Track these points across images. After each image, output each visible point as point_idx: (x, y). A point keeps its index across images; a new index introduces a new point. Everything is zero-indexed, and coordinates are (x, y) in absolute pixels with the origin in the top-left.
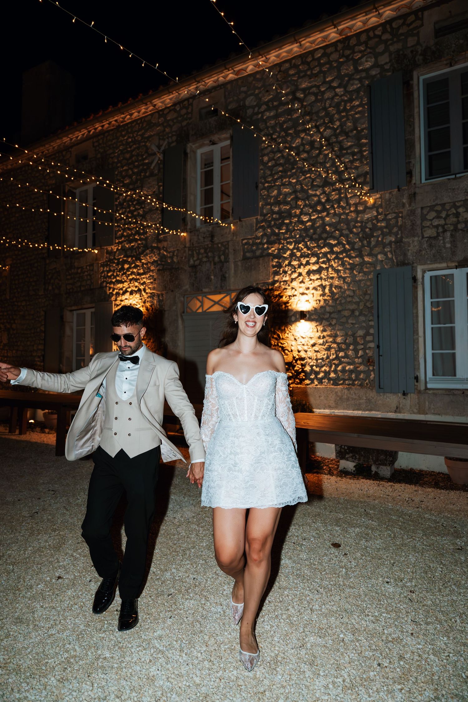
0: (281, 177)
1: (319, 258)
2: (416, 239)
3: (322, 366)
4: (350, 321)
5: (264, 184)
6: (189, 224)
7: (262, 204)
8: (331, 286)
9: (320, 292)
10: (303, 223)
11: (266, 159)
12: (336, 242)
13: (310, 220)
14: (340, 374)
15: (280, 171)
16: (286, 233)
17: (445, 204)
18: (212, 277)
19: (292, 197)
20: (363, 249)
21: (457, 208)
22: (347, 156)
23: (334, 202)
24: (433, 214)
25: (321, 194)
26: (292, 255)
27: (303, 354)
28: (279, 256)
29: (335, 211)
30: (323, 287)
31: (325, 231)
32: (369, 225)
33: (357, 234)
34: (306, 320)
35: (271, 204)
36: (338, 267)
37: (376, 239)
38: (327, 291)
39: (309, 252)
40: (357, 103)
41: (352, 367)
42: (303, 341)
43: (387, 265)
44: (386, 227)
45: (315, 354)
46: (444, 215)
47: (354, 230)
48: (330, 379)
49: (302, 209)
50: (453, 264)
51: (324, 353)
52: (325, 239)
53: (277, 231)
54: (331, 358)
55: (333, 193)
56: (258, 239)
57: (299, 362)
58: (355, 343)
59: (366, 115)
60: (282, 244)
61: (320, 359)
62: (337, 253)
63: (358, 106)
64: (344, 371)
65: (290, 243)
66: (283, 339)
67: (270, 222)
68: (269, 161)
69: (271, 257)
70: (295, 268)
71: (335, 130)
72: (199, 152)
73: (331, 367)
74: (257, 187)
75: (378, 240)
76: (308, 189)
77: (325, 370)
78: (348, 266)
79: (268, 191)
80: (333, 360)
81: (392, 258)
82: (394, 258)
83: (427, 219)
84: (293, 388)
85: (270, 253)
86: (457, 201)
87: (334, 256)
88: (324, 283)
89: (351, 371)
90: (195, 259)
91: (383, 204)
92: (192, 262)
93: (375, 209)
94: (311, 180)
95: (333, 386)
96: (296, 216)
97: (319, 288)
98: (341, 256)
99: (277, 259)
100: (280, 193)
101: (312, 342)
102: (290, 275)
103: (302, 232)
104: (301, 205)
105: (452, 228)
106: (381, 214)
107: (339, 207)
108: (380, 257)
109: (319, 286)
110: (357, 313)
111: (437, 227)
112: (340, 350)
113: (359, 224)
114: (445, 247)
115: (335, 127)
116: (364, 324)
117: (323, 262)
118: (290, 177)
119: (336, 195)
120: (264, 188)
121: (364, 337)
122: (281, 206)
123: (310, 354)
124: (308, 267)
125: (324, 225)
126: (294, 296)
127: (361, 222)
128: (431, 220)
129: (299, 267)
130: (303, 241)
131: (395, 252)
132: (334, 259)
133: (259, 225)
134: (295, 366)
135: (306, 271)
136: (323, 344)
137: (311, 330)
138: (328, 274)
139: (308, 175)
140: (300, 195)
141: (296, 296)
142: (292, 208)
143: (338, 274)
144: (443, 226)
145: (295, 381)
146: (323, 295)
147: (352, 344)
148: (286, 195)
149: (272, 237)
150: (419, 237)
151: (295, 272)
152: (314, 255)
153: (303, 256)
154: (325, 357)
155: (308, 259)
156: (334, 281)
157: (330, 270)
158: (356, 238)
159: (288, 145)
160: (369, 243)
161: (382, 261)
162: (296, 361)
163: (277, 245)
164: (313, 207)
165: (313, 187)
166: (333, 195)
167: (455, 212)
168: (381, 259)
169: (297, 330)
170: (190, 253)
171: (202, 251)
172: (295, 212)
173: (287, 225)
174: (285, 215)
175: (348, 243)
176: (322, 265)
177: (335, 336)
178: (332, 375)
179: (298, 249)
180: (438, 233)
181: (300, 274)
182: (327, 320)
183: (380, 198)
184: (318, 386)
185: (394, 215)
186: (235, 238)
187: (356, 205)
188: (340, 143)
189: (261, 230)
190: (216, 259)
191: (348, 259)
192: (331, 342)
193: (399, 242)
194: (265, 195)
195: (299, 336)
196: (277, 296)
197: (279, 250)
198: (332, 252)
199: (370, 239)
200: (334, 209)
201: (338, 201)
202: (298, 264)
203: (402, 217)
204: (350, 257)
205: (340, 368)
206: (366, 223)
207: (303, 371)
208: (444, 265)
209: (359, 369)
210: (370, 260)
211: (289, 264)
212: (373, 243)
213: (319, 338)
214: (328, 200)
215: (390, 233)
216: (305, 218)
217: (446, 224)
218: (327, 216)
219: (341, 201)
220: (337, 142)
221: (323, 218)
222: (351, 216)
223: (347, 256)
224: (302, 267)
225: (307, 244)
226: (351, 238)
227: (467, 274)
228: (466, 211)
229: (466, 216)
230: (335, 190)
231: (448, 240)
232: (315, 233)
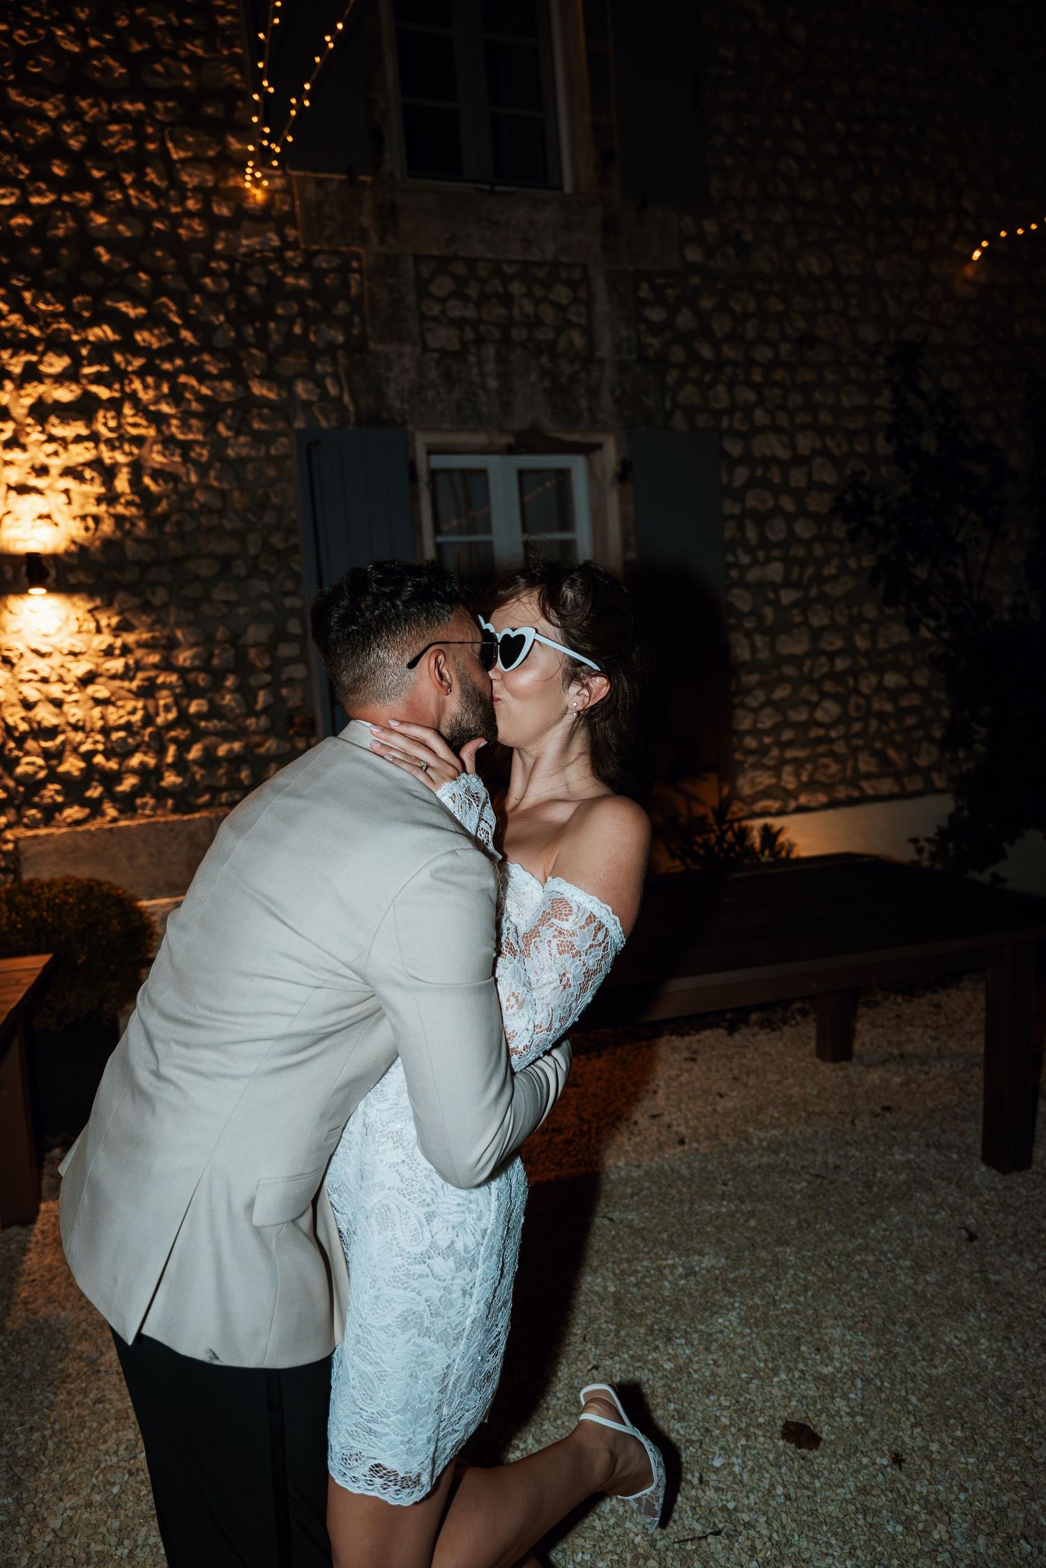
1: (77, 362)
2: (407, 349)
3: (130, 753)
4: (218, 595)
8: (137, 468)
9: (97, 489)
12: (141, 311)
14: (199, 773)
17: (476, 260)
20: (242, 354)
21: (506, 280)
23: (120, 162)
24: (442, 286)
25: (62, 118)
27: (46, 716)
29: (127, 197)
30: (108, 473)
31: (90, 260)
32: (257, 276)
33: (219, 298)
34: (51, 590)
36: (156, 401)
37: (283, 326)
38: (122, 484)
39: (35, 332)
41: (237, 746)
42: (43, 667)
43: (327, 417)
44: (312, 293)
45: (97, 712)
46: (472, 291)
47: (207, 281)
48: (161, 794)
50: (506, 440)
51: (130, 705)
52: (99, 294)
54: (160, 720)
55: (114, 128)
57: (31, 744)
58: (242, 667)
61: (119, 728)
62: (151, 353)
64: (209, 760)
73: (161, 752)
75: (290, 333)
77: (142, 764)
78: (195, 406)
80: (170, 726)
81: (340, 398)
82: (346, 398)
83: (431, 296)
84: (16, 841)
86: (506, 262)
87: (138, 362)
88: (107, 456)
89: (235, 761)
91: (299, 215)
93: (273, 225)
95: (175, 817)
97: (88, 474)
98: (167, 366)
101: (80, 668)
105: (497, 334)
106: (294, 246)
107: (141, 184)
108: (301, 389)
109: (88, 464)
110: (240, 569)
111: (459, 323)
112: (191, 691)
113: (224, 266)
114: (483, 386)
116: (266, 606)
117: (98, 379)
119: (125, 135)
121: (270, 647)
123: (75, 713)
124: (34, 391)
125: (84, 239)
127: (228, 259)
128: (443, 301)
131: (348, 379)
132: (141, 373)
134: (17, 761)
135: (28, 401)
136: (127, 675)
137: (74, 626)
138: (120, 426)
143: (159, 431)
144: (475, 324)
145: (20, 816)
146: (109, 498)
147: (232, 672)
150: (413, 345)
152: (58, 344)
154: (138, 716)
155: (34, 358)
156: (145, 451)
157: (128, 410)
158: (216, 313)
160: (263, 336)
161: (310, 403)
162: (21, 741)
165: (24, 79)
166: (112, 134)
167: (501, 289)
168: (304, 396)
169: (12, 626)
175: (189, 324)
176: (94, 388)
177: (168, 646)
178: (170, 779)
180: (464, 344)
182: (131, 588)
183: (287, 191)
184: (122, 823)
185: (336, 261)
187: (206, 194)
191: (193, 382)
192: (155, 666)
193: (356, 347)
195: (23, 649)
198: (130, 347)
199: (264, 323)
200: (123, 188)
203: (360, 271)
204: (203, 377)
205: (195, 753)
206: (246, 266)
207: (53, 776)
208: (481, 439)
209: (262, 750)
210: (272, 396)
212: (275, 339)
213: (108, 652)
214: (94, 150)
215: (327, 317)
217: (481, 321)
218: (99, 204)
219: (146, 164)
221: (78, 213)
222: (189, 228)
223: (189, 370)
224: (9, 385)
225: (22, 299)
226: (196, 307)
227: (521, 473)
228: (529, 294)
229: (529, 307)
230: (117, 117)
231: (490, 367)
232: (50, 259)
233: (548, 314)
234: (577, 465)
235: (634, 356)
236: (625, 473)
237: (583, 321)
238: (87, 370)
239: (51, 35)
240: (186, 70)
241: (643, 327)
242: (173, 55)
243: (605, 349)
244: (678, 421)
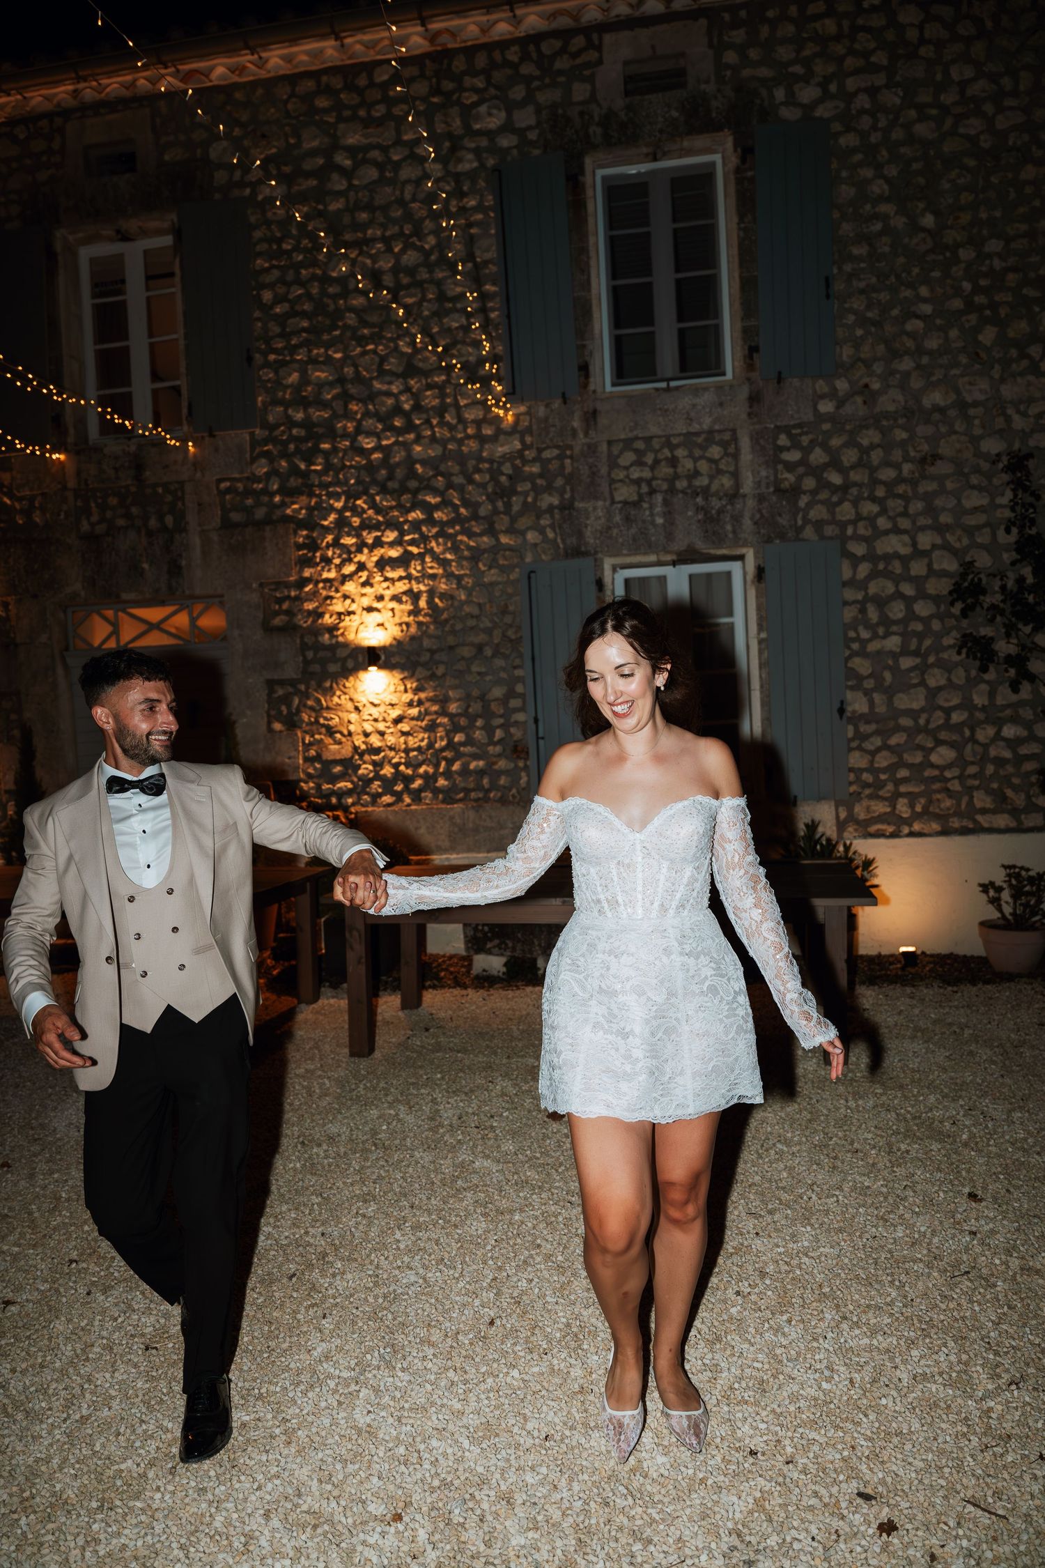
0: (307, 344)
1: (402, 534)
2: (600, 503)
3: (420, 765)
4: (475, 668)
5: (265, 354)
6: (72, 431)
7: (263, 402)
8: (431, 593)
9: (409, 607)
10: (362, 452)
11: (267, 296)
12: (438, 499)
13: (378, 448)
14: (458, 779)
15: (304, 330)
16: (325, 471)
17: (651, 438)
18: (146, 566)
19: (335, 391)
20: (495, 518)
21: (672, 448)
22: (456, 316)
23: (431, 413)
24: (629, 457)
25: (401, 393)
26: (342, 523)
27: (375, 741)
28: (310, 524)
29: (434, 433)
30: (415, 597)
31: (412, 474)
32: (507, 469)
33: (483, 486)
34: (380, 667)
35: (286, 404)
36: (444, 553)
37: (521, 499)
38: (423, 603)
39: (381, 519)
40: (473, 203)
41: (481, 763)
42: (375, 712)
43: (545, 554)
44: (541, 476)
45: (402, 740)
46: (649, 459)
47: (477, 477)
48: (436, 791)
49: (359, 422)
50: (669, 558)
51: (421, 735)
52: (415, 492)
53: (303, 466)
54: (437, 746)
55: (428, 393)
56: (259, 482)
57: (367, 757)
58: (487, 714)
59: (493, 232)
60: (317, 496)
61: (414, 750)
62: (442, 524)
63: (476, 209)
64: (465, 771)
65: (337, 496)
66: (328, 708)
67: (285, 444)
68: (278, 300)
69: (292, 526)
70: (349, 552)
71: (427, 254)
72: (86, 253)
73: (437, 766)
74: (250, 359)
75: (525, 502)
76: (372, 379)
77: (426, 772)
78: (466, 553)
79: (276, 373)
80: (443, 749)
81: (556, 540)
82: (559, 540)
83: (618, 466)
84: (356, 813)
85: (288, 516)
86: (674, 435)
87: (435, 530)
88: (416, 587)
89: (481, 773)
90: (95, 518)
91: (535, 427)
92: (85, 527)
93: (518, 436)
94: (377, 359)
95: (443, 806)
96: (345, 435)
97: (404, 598)
98: (451, 531)
99: (306, 529)
100: (304, 380)
101: (395, 713)
102: (339, 567)
103: (363, 472)
104: (356, 413)
105: (665, 486)
106: (529, 447)
107: (442, 423)
108: (531, 536)
109: (404, 593)
110: (488, 652)
111: (638, 482)
112: (456, 728)
113: (487, 465)
114: (653, 523)
115: (427, 246)
116: (503, 675)
117: (413, 542)
118: (328, 345)
119: (435, 398)
120: (267, 364)
121: (504, 701)
122: (311, 410)
123: (391, 740)
124: (379, 552)
125: (410, 461)
126: (350, 613)
127: (491, 461)
128: (627, 468)
129: (360, 551)
130: (366, 492)
131: (560, 527)
132: (436, 537)
133: (257, 450)
134: (359, 767)
135: (375, 559)
136: (418, 718)
137: (392, 688)
138: (423, 568)
139: (371, 347)
140: (353, 390)
141: (353, 613)
142: (335, 416)
143: (445, 570)
144: (649, 482)
145: (359, 799)
146: (415, 612)
147: (480, 716)
148: (321, 385)
149: (292, 480)
150: (605, 500)
151: (350, 560)
152: (391, 525)
153: (367, 525)
154: (424, 744)
155: (379, 534)
156: (436, 583)
157: (428, 559)
158: (481, 495)
159: (318, 272)
160: (508, 506)
161: (536, 545)
162: (361, 755)
163: (304, 499)
164: (385, 419)
165: (382, 373)
166: (427, 397)
167: (669, 455)
168: (532, 541)
169: (360, 689)
170: (79, 503)
171: (113, 501)
172: (345, 428)
173: (326, 454)
174: (321, 431)
175: (466, 503)
176: (410, 548)
177: (443, 701)
178: (442, 782)
179: (356, 511)
180: (640, 496)
181: (361, 567)
182: (425, 665)
183: (528, 413)
184: (413, 807)
185: (556, 452)
186: (199, 475)
187: (478, 423)
188: (439, 284)
189: (263, 461)
190: (153, 523)
191: (465, 539)
192: (436, 713)
193: (567, 507)
194: (269, 381)
195: (365, 702)
196: (309, 613)
197: (310, 509)
198: (430, 521)
199: (509, 499)
200: (432, 427)
201: (441, 411)
202: (356, 544)
203: (571, 457)
204: (471, 535)
205: (456, 767)
206: (500, 464)
207: (378, 777)
208: (652, 558)
209: (496, 767)
210: (512, 543)
211: (336, 543)
212: (516, 508)
213: (410, 704)
214: (417, 407)
215: (549, 489)
216: (368, 443)
217: (654, 478)
218: (418, 440)
219: (446, 411)
220: (431, 281)
221: (406, 446)
222: (468, 446)
223: (463, 532)
224: (366, 551)
225: (374, 501)
226: (470, 493)
227: (691, 576)
228: (691, 456)
229: (689, 464)
230: (429, 387)
231: (658, 509)
232: (391, 477)
233: (703, 466)
234: (735, 568)
235: (772, 489)
236: (760, 573)
237: (732, 469)
238: (407, 538)
239: (397, 348)
240: (470, 350)
241: (780, 467)
242: (464, 343)
243: (748, 486)
244: (809, 532)
